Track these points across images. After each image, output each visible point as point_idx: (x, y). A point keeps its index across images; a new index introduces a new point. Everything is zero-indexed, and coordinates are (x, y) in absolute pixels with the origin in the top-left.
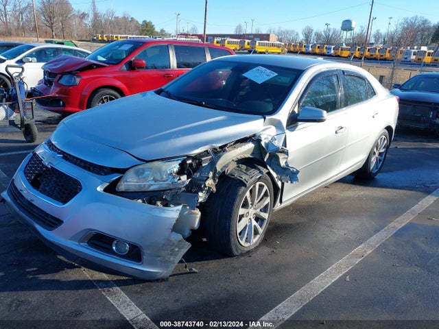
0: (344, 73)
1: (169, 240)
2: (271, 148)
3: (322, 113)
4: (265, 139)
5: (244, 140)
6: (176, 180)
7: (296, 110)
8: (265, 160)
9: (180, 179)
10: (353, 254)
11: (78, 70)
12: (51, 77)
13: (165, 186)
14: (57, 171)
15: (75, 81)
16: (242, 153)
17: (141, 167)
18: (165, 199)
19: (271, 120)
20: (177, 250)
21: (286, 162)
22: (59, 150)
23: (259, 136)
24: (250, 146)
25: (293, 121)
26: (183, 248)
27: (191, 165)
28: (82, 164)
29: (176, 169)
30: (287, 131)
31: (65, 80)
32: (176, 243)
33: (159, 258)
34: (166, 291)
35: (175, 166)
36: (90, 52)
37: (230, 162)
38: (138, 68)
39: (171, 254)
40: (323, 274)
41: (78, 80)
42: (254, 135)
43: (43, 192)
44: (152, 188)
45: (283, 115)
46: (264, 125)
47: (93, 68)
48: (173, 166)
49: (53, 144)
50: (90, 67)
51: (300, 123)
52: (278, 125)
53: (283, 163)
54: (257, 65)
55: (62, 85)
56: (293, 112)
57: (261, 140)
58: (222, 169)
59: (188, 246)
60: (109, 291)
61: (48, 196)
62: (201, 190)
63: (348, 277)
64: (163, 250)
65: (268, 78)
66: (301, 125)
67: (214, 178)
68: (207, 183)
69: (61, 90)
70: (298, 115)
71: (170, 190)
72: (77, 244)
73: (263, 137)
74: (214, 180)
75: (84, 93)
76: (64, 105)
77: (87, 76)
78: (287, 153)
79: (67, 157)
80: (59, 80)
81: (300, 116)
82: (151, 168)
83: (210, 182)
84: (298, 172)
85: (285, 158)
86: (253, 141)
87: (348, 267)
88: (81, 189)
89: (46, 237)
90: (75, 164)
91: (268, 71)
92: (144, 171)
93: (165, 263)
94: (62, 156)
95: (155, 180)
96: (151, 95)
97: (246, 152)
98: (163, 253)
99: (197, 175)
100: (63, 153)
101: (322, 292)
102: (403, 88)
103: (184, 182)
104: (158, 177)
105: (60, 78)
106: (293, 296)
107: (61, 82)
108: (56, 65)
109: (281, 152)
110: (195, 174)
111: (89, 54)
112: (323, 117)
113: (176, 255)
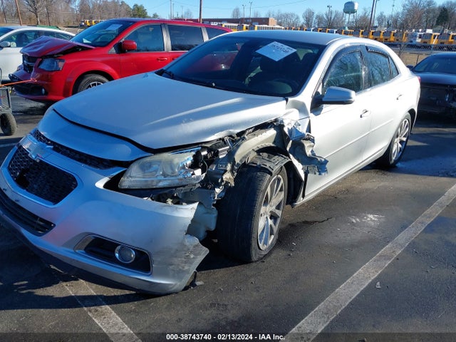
0: (367, 50)
1: (183, 245)
2: (294, 135)
3: (349, 94)
4: (288, 124)
5: (265, 126)
6: (189, 175)
7: (320, 90)
8: (288, 149)
9: (193, 174)
10: (380, 256)
11: (60, 53)
12: (31, 61)
13: (177, 181)
14: (47, 165)
15: (57, 66)
16: (263, 142)
17: (148, 159)
18: (177, 197)
19: (293, 102)
20: (192, 256)
21: (312, 151)
22: (49, 140)
23: (282, 121)
24: (272, 133)
25: (318, 103)
26: (199, 254)
27: (205, 157)
28: (77, 156)
29: (189, 162)
30: (311, 115)
31: (45, 65)
32: (191, 248)
33: (171, 267)
34: (166, 308)
35: (188, 158)
36: (74, 35)
37: (250, 153)
38: (129, 50)
39: (186, 263)
40: (349, 280)
41: (61, 65)
42: (276, 120)
43: (30, 190)
44: (161, 185)
45: (306, 96)
46: (287, 108)
47: (78, 51)
48: (186, 158)
49: (40, 134)
50: (74, 49)
51: (324, 105)
52: (301, 108)
53: (308, 153)
54: (272, 40)
55: (43, 70)
56: (317, 93)
57: (283, 126)
58: (241, 161)
59: (205, 251)
60: (96, 311)
61: (36, 195)
62: (218, 185)
63: (378, 283)
64: (176, 257)
65: (286, 55)
66: (326, 108)
67: (232, 171)
68: (224, 177)
69: (43, 76)
70: (323, 96)
71: (184, 186)
72: (73, 251)
73: (286, 123)
74: (233, 174)
75: (68, 80)
76: (46, 93)
77: (72, 60)
78: (313, 141)
79: (58, 148)
80: (39, 65)
81: (325, 97)
82: (160, 162)
83: (228, 177)
84: (326, 162)
85: (310, 146)
86: (275, 127)
87: (377, 272)
88: (76, 186)
89: (35, 244)
90: (68, 156)
91: (286, 47)
92: (150, 165)
93: (178, 274)
94: (52, 147)
95: (164, 175)
96: (152, 76)
97: (267, 140)
98: (176, 261)
99: (213, 168)
100: (53, 143)
101: (351, 303)
102: (416, 69)
103: (198, 178)
104: (169, 172)
105: (41, 62)
106: (317, 309)
107: (42, 67)
108: (35, 48)
109: (306, 139)
110: (210, 167)
111: (72, 37)
112: (351, 98)
113: (191, 263)
